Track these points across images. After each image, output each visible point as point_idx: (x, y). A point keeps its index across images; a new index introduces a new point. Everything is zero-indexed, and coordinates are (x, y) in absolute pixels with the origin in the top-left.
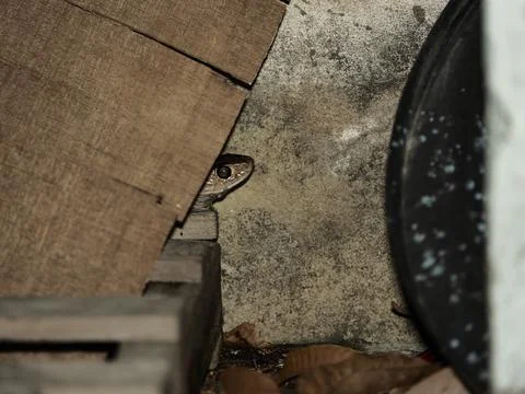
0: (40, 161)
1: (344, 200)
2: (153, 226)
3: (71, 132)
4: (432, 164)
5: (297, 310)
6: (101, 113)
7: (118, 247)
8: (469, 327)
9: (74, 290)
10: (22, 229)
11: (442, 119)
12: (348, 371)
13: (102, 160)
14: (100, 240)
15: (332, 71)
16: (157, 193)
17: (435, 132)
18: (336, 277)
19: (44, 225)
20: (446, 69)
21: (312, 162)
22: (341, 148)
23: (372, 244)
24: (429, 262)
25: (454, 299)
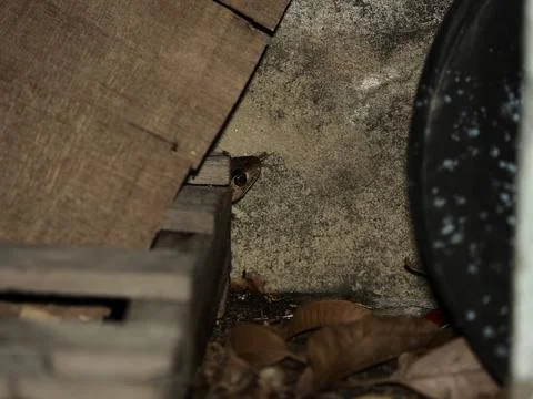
0: (54, 101)
1: (360, 149)
2: (167, 174)
3: (86, 70)
4: (456, 126)
5: (307, 258)
6: (118, 52)
7: (130, 194)
8: (486, 300)
9: (83, 235)
10: (32, 170)
11: (468, 79)
12: (359, 333)
13: (117, 102)
14: (112, 186)
15: (356, 18)
16: (171, 139)
17: (460, 92)
18: (348, 227)
19: (55, 166)
20: (474, 28)
21: (330, 109)
22: (360, 97)
23: (387, 195)
24: (448, 229)
25: (472, 269)
